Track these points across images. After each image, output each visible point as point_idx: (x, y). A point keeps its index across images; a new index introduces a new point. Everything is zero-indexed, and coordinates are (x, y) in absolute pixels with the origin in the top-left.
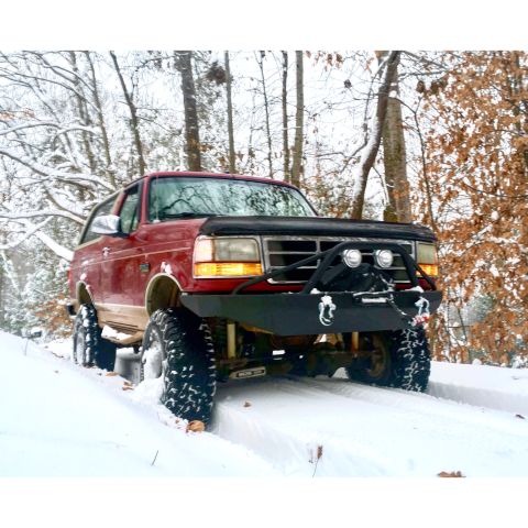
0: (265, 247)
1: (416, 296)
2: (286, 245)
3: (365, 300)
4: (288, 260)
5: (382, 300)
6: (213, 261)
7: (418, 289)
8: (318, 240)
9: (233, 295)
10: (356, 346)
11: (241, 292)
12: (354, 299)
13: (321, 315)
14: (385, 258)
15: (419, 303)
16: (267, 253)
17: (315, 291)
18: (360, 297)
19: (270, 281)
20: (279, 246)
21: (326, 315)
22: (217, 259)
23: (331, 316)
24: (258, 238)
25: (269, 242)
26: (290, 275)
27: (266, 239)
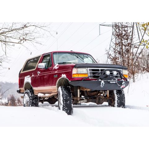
0: (89, 71)
1: (122, 82)
2: (93, 70)
3: (111, 82)
4: (93, 73)
5: (115, 82)
6: (77, 74)
7: (123, 80)
8: (100, 69)
9: (82, 81)
10: (108, 97)
11: (84, 80)
12: (108, 82)
13: (101, 85)
14: (115, 73)
15: (123, 83)
16: (89, 72)
17: (100, 80)
18: (110, 81)
19: (90, 78)
20: (91, 70)
21: (102, 85)
22: (78, 73)
23: (103, 85)
24: (87, 68)
25: (89, 69)
26: (94, 77)
27: (89, 68)
